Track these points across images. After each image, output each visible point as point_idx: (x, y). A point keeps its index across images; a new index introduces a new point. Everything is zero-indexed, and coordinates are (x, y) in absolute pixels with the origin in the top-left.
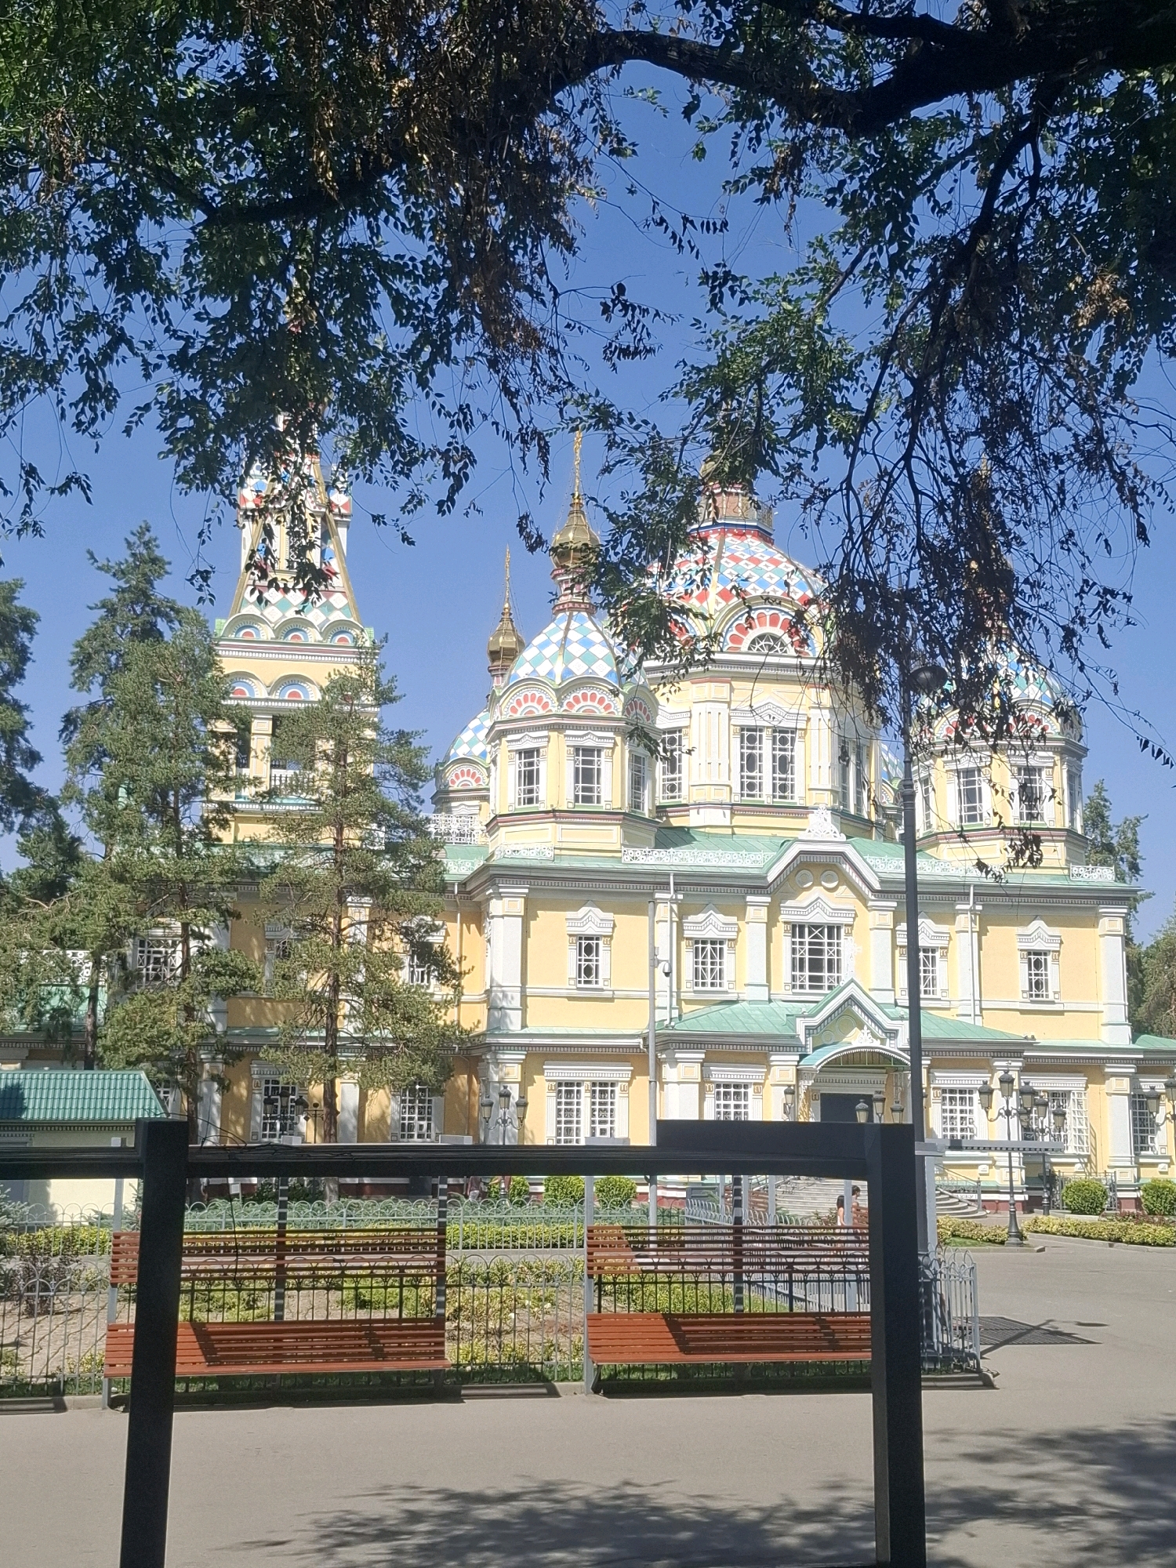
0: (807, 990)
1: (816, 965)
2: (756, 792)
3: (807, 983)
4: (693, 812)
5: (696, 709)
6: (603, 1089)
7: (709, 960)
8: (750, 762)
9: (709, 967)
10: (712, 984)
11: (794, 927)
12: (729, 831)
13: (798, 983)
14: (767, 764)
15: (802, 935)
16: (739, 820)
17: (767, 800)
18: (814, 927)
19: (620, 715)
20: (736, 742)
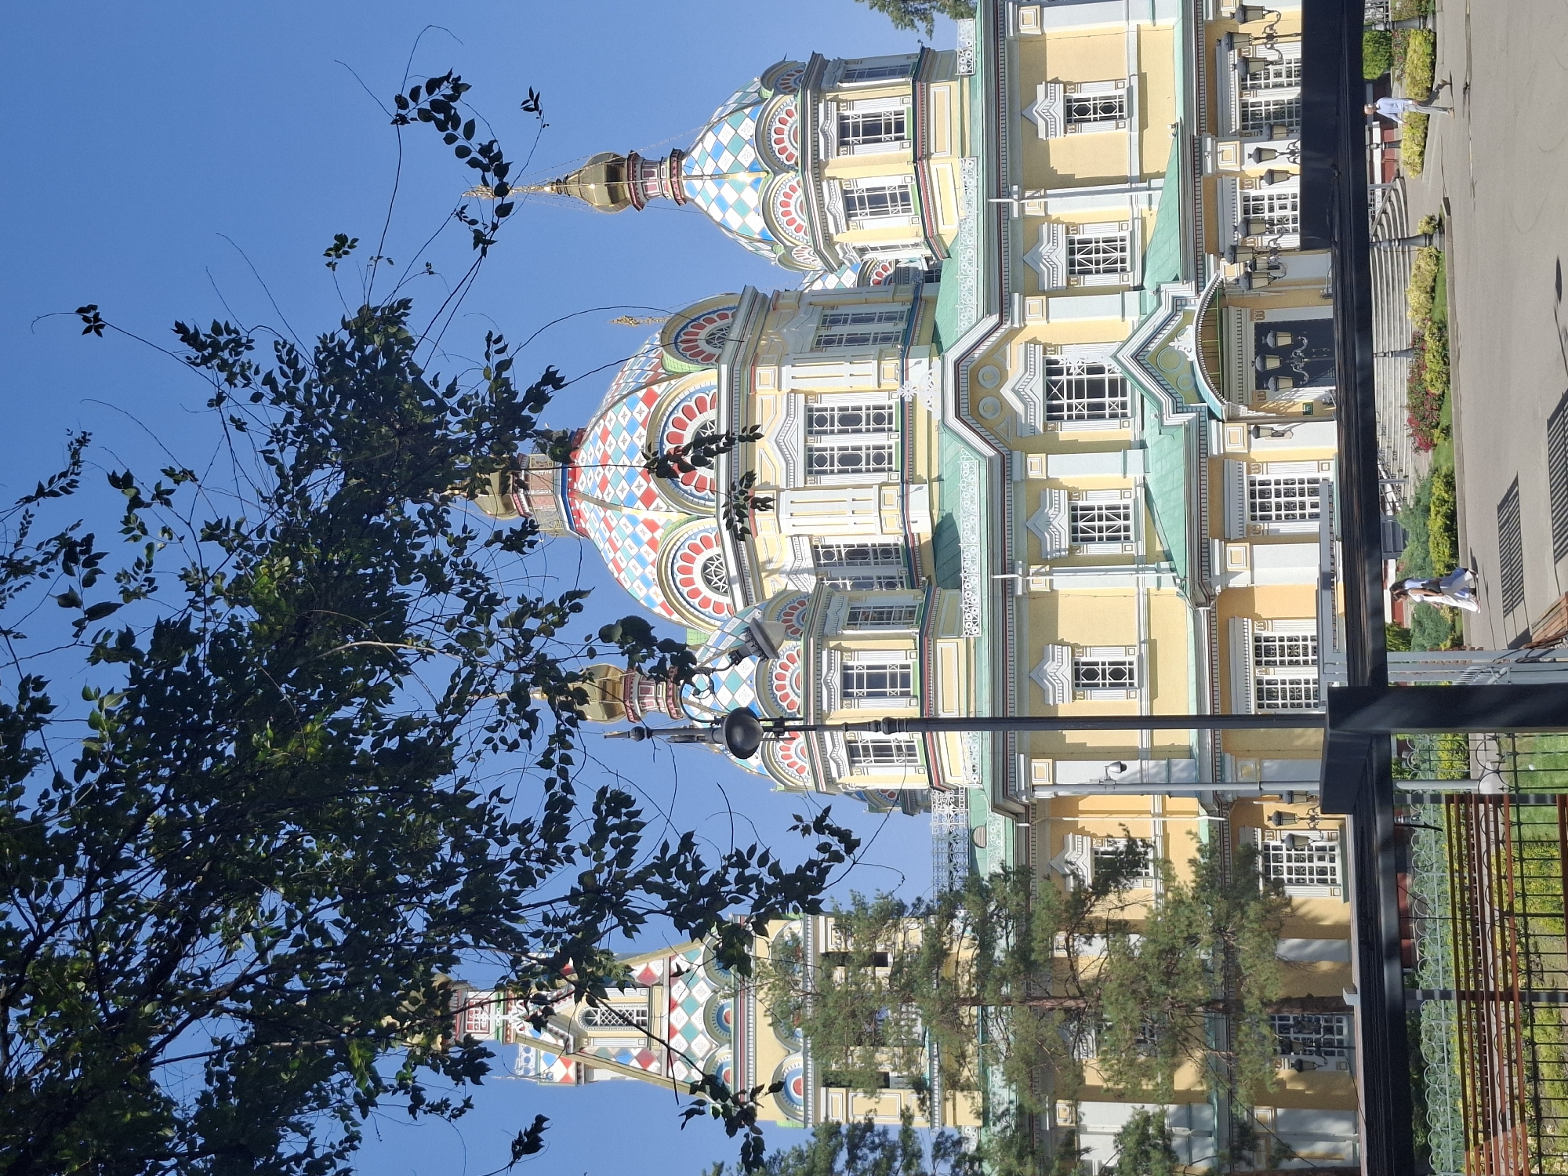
0: (1128, 399)
1: (1096, 389)
2: (885, 452)
3: (1119, 399)
4: (915, 529)
5: (788, 529)
6: (1264, 651)
7: (1096, 523)
8: (850, 461)
9: (1104, 523)
10: (1126, 517)
11: (1050, 418)
12: (936, 485)
13: (1120, 411)
14: (850, 441)
15: (1060, 408)
16: (921, 470)
17: (894, 440)
18: (1049, 394)
19: (801, 643)
20: (826, 480)
